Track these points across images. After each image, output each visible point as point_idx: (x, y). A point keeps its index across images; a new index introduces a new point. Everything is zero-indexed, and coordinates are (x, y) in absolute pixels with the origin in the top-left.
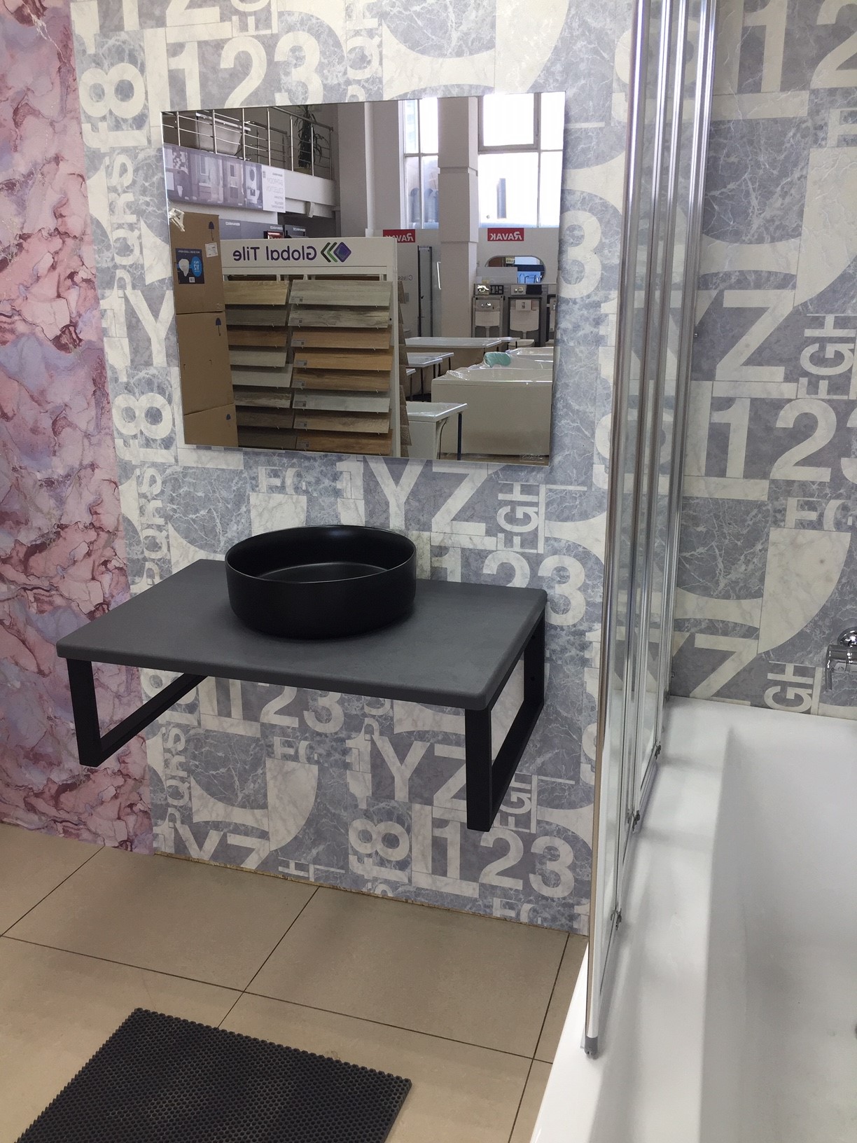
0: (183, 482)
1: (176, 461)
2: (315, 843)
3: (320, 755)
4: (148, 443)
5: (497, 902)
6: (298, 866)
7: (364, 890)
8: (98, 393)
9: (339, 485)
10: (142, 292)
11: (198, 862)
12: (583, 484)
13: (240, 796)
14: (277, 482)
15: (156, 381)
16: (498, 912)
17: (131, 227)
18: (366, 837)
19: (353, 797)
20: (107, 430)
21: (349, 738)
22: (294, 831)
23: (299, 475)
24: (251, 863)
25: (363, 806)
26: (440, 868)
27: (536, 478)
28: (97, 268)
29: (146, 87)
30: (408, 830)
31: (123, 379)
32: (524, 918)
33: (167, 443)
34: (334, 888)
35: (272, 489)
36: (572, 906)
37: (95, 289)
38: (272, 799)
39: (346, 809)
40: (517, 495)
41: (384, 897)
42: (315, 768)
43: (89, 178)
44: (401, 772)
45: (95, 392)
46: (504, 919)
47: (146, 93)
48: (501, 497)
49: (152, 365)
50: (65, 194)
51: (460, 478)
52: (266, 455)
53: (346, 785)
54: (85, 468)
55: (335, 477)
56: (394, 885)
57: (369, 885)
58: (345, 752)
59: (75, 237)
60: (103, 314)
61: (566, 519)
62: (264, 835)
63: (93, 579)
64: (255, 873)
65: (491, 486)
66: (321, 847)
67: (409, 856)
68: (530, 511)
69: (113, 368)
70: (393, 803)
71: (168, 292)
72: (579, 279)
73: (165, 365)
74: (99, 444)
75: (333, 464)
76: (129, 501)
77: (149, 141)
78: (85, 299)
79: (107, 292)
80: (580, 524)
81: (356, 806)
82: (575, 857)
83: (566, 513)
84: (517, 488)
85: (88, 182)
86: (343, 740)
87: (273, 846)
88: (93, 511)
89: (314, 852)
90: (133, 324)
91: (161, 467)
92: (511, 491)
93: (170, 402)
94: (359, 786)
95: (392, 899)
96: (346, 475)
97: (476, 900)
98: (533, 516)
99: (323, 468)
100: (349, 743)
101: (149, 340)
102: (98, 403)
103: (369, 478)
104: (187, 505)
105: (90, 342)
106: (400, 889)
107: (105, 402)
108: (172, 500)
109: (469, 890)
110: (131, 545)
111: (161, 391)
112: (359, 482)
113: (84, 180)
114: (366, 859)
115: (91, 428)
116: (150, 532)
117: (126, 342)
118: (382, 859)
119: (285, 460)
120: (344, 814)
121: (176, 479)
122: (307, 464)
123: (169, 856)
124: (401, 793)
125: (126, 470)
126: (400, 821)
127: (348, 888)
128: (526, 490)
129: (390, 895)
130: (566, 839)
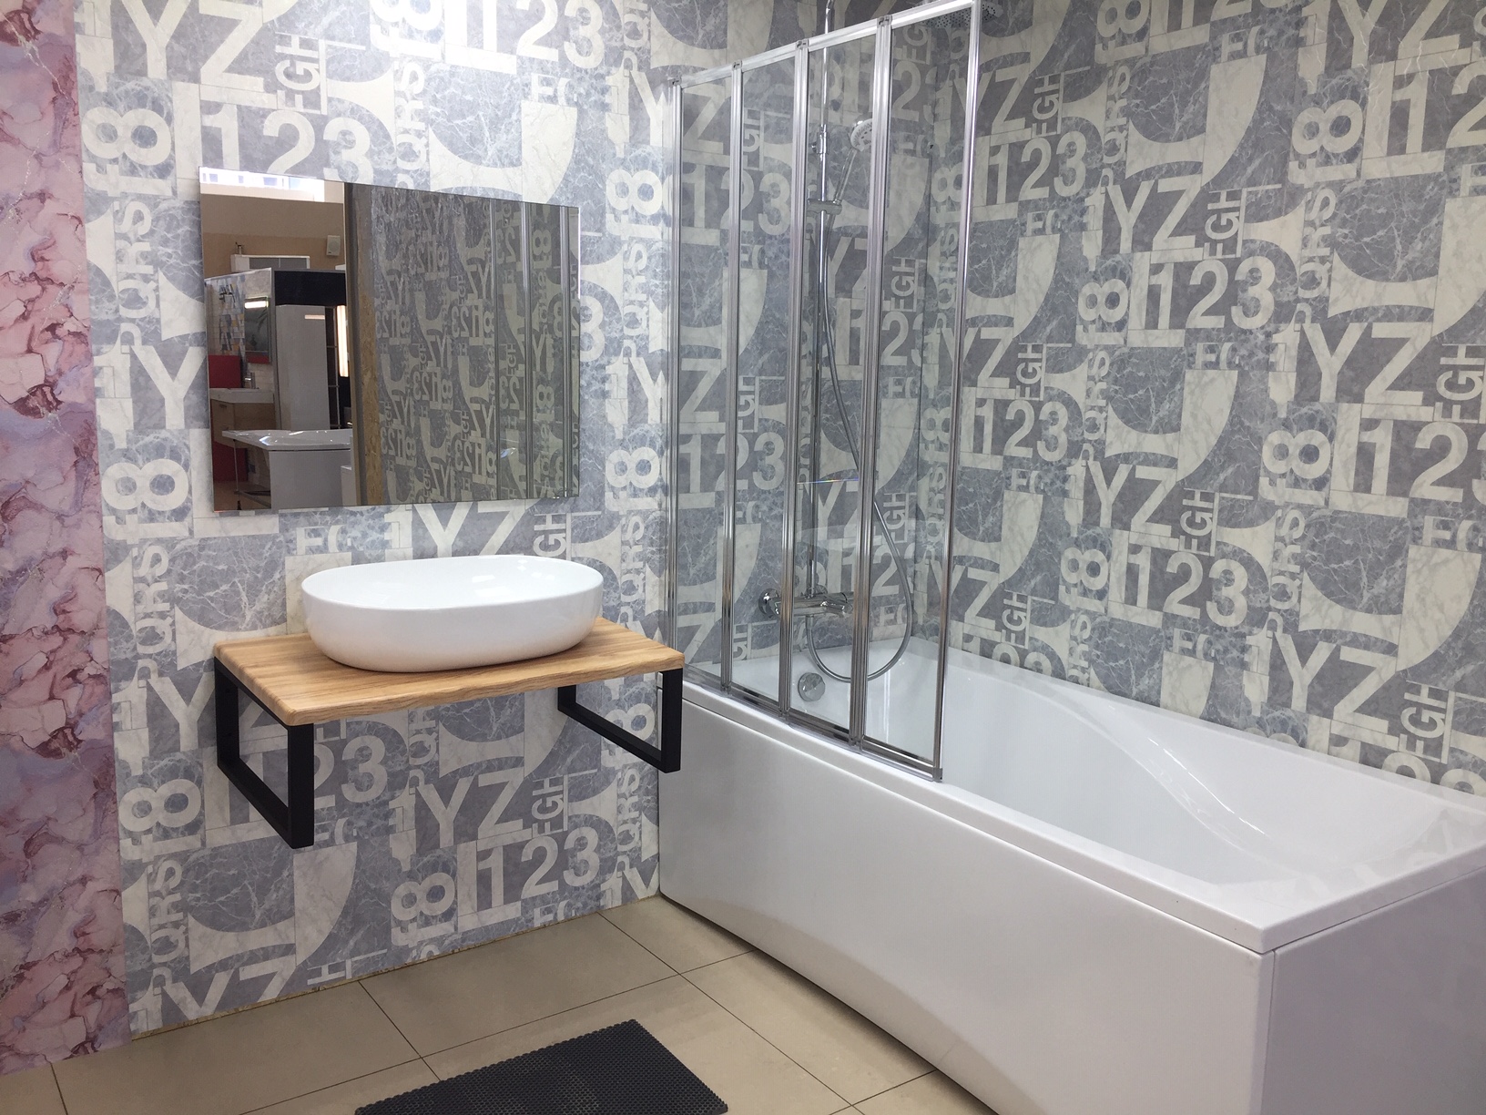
0: (199, 556)
1: (191, 532)
2: (352, 932)
3: (360, 828)
4: (152, 517)
5: (537, 912)
6: (332, 969)
7: (409, 961)
8: (81, 464)
9: (387, 536)
10: (156, 348)
11: (197, 1023)
12: (598, 509)
13: (258, 914)
14: (319, 541)
15: (168, 445)
16: (537, 924)
17: (146, 279)
18: (410, 900)
19: (397, 862)
20: (92, 508)
21: (393, 798)
22: (327, 928)
23: (344, 531)
24: (271, 992)
25: (406, 867)
26: (484, 902)
27: (563, 508)
28: (93, 321)
29: (173, 138)
30: (454, 876)
31: (121, 444)
32: (561, 917)
33: (180, 513)
34: (375, 974)
35: (312, 550)
36: (599, 886)
37: (87, 344)
38: (300, 901)
39: (387, 879)
40: (550, 525)
41: (431, 958)
42: (354, 846)
43: (89, 221)
44: (445, 816)
45: (76, 462)
46: (544, 926)
47: (173, 143)
48: (537, 528)
49: (164, 427)
50: (51, 234)
51: (502, 515)
52: (307, 514)
53: (389, 852)
54: (52, 557)
55: (383, 529)
56: (439, 941)
57: (414, 953)
58: (387, 815)
59: (62, 284)
60: (96, 372)
61: (586, 541)
62: (289, 949)
63: (52, 697)
64: (277, 1001)
65: (530, 519)
66: (360, 935)
67: (455, 902)
68: (560, 537)
69: (107, 433)
70: (438, 852)
71: (191, 349)
72: (589, 347)
73: (183, 426)
74: (77, 525)
75: (381, 515)
76: (119, 590)
77: (175, 193)
78: (70, 355)
79: (106, 348)
80: (597, 542)
81: (400, 870)
82: (600, 839)
83: (587, 535)
84: (549, 518)
85: (87, 226)
86: (386, 803)
87: (301, 957)
88: (58, 610)
89: (352, 943)
90: (140, 382)
91: (169, 544)
92: (544, 521)
93: (186, 467)
94: (402, 847)
95: (439, 957)
96: (394, 526)
97: (519, 919)
98: (562, 541)
99: (371, 521)
100: (392, 805)
101: (162, 400)
102: (79, 476)
103: (418, 524)
104: (202, 582)
105: (73, 405)
106: (447, 942)
107: (92, 473)
108: (182, 579)
109: (513, 911)
110: (116, 643)
111: (175, 455)
112: (408, 530)
113: (80, 222)
114: (410, 926)
115: (66, 507)
116: (148, 623)
117: (128, 405)
118: (427, 917)
119: (328, 518)
120: (386, 885)
121: (190, 555)
122: (352, 519)
123: (154, 1034)
124: (446, 838)
125: (117, 552)
126: (446, 869)
127: (390, 967)
128: (557, 519)
129: (436, 953)
130: (593, 826)
